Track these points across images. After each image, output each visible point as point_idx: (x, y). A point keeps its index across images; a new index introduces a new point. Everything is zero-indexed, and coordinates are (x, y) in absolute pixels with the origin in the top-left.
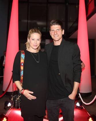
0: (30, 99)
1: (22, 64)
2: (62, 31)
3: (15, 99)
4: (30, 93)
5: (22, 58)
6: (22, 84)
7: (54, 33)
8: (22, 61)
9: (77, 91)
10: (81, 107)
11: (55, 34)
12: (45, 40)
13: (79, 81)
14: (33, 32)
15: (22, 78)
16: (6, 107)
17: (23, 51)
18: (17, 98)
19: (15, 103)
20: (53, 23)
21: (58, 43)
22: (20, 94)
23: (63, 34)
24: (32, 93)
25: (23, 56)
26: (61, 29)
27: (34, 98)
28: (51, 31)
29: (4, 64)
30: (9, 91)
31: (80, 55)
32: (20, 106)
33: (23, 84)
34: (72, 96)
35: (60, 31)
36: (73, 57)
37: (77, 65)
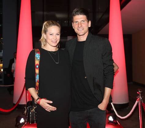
0: (48, 111)
1: (37, 67)
2: (88, 22)
3: (28, 111)
4: (48, 103)
5: (37, 58)
6: (37, 92)
7: (78, 26)
8: (37, 62)
9: (108, 99)
10: (115, 121)
11: (80, 26)
12: (67, 37)
13: (111, 87)
14: (50, 25)
15: (37, 84)
16: (18, 124)
17: (38, 50)
18: (32, 110)
19: (29, 116)
20: (76, 13)
21: (83, 38)
22: (35, 105)
23: (90, 26)
24: (51, 102)
25: (38, 56)
26: (87, 20)
27: (54, 109)
28: (74, 23)
29: (13, 69)
30: (21, 103)
31: (112, 53)
32: (36, 120)
33: (39, 91)
34: (102, 106)
35: (86, 22)
36: (103, 55)
37: (109, 66)
